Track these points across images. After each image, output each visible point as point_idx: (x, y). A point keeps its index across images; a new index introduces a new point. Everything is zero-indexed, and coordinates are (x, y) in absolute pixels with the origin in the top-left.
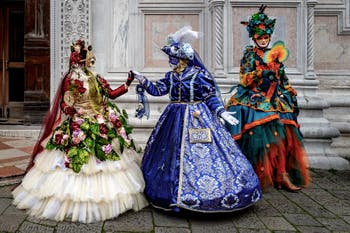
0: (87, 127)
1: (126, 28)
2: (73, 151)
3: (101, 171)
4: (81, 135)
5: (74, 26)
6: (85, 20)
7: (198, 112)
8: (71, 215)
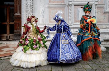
0: (30, 40)
1: (44, 12)
3: (32, 53)
4: (28, 42)
5: (29, 12)
6: (32, 10)
7: (64, 35)
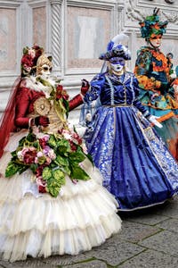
0: (54, 144)
2: (46, 173)
8: (58, 247)
